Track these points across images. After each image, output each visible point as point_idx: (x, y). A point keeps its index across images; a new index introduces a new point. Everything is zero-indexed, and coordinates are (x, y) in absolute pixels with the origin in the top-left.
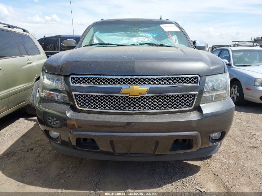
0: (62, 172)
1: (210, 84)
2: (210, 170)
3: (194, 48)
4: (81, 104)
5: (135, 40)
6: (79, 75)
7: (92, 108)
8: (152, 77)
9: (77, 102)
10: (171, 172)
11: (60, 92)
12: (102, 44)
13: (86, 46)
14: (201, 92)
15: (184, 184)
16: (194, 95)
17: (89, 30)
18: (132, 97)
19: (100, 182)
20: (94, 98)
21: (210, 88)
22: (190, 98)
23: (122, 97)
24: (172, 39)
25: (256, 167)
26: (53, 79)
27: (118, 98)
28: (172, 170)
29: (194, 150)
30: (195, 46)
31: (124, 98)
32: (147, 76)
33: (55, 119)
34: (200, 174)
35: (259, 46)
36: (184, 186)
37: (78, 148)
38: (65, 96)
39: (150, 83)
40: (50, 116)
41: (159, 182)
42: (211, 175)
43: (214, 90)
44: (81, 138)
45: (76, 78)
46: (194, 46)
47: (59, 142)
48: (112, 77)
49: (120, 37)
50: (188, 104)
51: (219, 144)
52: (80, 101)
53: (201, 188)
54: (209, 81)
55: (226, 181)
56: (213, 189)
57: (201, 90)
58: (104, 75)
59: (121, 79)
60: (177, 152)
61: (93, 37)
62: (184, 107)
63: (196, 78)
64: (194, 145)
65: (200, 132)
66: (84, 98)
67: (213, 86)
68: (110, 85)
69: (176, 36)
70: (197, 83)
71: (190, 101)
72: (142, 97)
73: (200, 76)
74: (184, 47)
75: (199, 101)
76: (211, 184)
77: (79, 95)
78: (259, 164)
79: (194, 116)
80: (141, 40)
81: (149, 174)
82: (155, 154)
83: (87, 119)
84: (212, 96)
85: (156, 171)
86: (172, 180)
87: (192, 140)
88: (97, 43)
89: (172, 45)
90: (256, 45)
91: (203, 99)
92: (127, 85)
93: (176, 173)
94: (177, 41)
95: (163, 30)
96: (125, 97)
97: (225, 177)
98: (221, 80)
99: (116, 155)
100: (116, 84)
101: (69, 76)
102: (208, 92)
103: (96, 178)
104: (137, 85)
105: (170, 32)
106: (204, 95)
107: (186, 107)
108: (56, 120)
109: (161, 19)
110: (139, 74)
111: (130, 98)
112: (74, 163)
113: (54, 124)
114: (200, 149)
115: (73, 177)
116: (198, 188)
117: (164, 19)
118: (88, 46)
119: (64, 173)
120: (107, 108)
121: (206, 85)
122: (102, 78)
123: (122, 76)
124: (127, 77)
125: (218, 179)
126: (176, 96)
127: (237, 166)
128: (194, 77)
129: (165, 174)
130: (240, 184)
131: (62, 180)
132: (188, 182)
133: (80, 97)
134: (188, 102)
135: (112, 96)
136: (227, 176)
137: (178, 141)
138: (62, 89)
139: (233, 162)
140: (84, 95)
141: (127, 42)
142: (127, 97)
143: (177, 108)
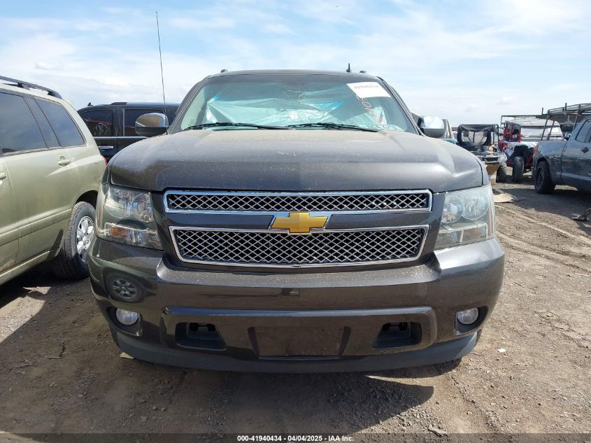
0: (140, 401)
1: (454, 209)
2: (458, 390)
3: (420, 134)
4: (186, 251)
5: (294, 116)
6: (184, 189)
7: (211, 260)
8: (336, 194)
9: (180, 247)
10: (376, 397)
11: (142, 225)
12: (224, 125)
13: (189, 128)
14: (436, 225)
15: (403, 420)
16: (421, 231)
17: (196, 95)
18: (295, 236)
19: (225, 418)
20: (216, 238)
21: (454, 218)
22: (414, 236)
23: (274, 235)
24: (373, 115)
25: (552, 384)
26: (127, 200)
27: (266, 238)
28: (377, 392)
29: (422, 346)
30: (422, 130)
31: (279, 238)
32: (325, 191)
33: (129, 284)
34: (436, 400)
35: (557, 126)
36: (404, 425)
37: (179, 345)
38: (153, 235)
39: (331, 207)
40: (117, 277)
41: (350, 418)
42: (459, 402)
43: (462, 220)
44: (185, 324)
45: (179, 196)
46: (419, 129)
47: (138, 334)
48: (252, 194)
49: (264, 110)
50: (409, 249)
51: (476, 334)
52: (185, 244)
53: (439, 428)
54: (451, 201)
55: (491, 413)
56: (463, 429)
57: (436, 221)
58: (236, 191)
59: (273, 198)
60: (388, 351)
61: (204, 108)
62: (402, 257)
63: (425, 196)
64: (424, 337)
65: (434, 308)
66: (195, 237)
67: (460, 212)
68: (249, 210)
69: (381, 108)
70: (427, 206)
71: (414, 243)
72: (316, 235)
73: (433, 192)
74: (398, 131)
75: (432, 244)
76: (459, 420)
77: (184, 231)
78: (560, 376)
79: (420, 275)
80: (307, 115)
81: (329, 401)
82: (343, 354)
83: (200, 283)
84: (459, 233)
85: (343, 394)
86: (377, 413)
87: (420, 324)
88: (215, 121)
89: (374, 128)
90: (551, 124)
91: (439, 238)
92: (283, 210)
93: (387, 400)
94: (384, 118)
95: (355, 94)
96: (279, 235)
97: (488, 406)
98: (477, 202)
99: (260, 358)
100: (262, 210)
101: (163, 193)
102: (450, 225)
103: (215, 411)
104: (305, 210)
105: (369, 100)
106: (441, 231)
107: (405, 257)
108: (130, 286)
109: (349, 71)
110: (310, 189)
111: (289, 238)
112: (166, 382)
113: (125, 295)
114: (435, 345)
115: (165, 410)
116: (434, 429)
117: (355, 71)
118: (195, 128)
119: (146, 401)
120: (243, 259)
121: (445, 210)
122: (233, 196)
123: (274, 191)
124: (283, 194)
125: (474, 410)
126: (384, 234)
127: (513, 381)
128: (420, 194)
129: (364, 402)
130: (520, 419)
131: (142, 417)
132: (411, 417)
133: (184, 237)
134: (409, 246)
135: (253, 235)
136: (493, 404)
137: (390, 327)
138: (147, 219)
139: (505, 374)
140: (195, 232)
141: (279, 120)
142: (284, 235)
143: (388, 259)
